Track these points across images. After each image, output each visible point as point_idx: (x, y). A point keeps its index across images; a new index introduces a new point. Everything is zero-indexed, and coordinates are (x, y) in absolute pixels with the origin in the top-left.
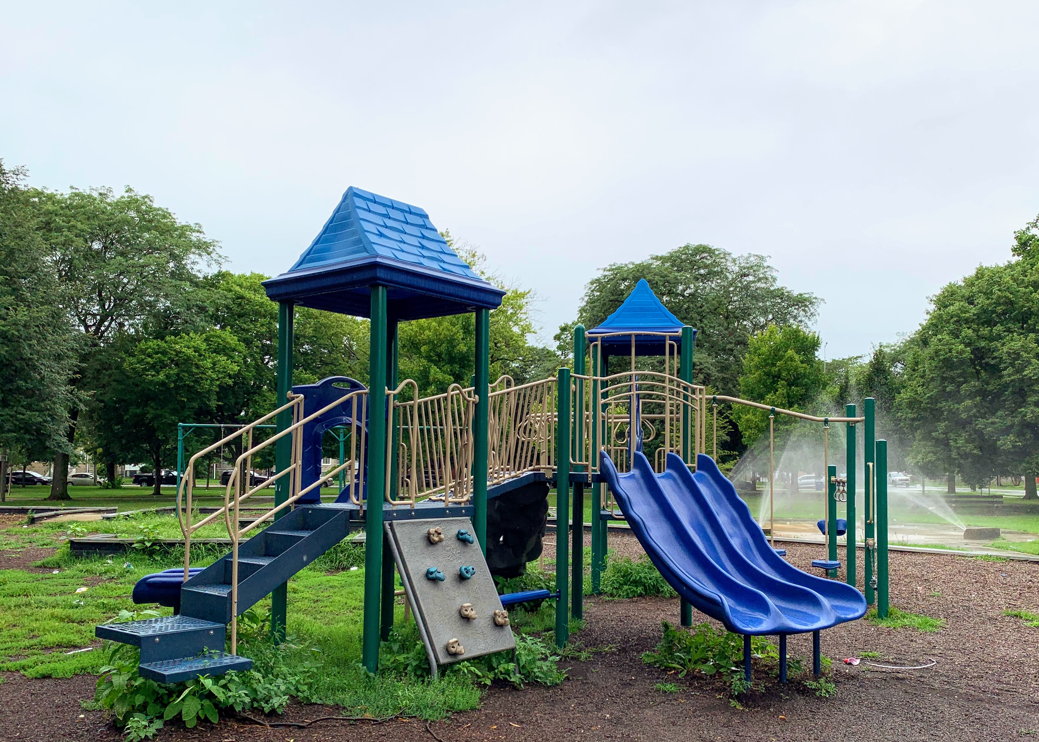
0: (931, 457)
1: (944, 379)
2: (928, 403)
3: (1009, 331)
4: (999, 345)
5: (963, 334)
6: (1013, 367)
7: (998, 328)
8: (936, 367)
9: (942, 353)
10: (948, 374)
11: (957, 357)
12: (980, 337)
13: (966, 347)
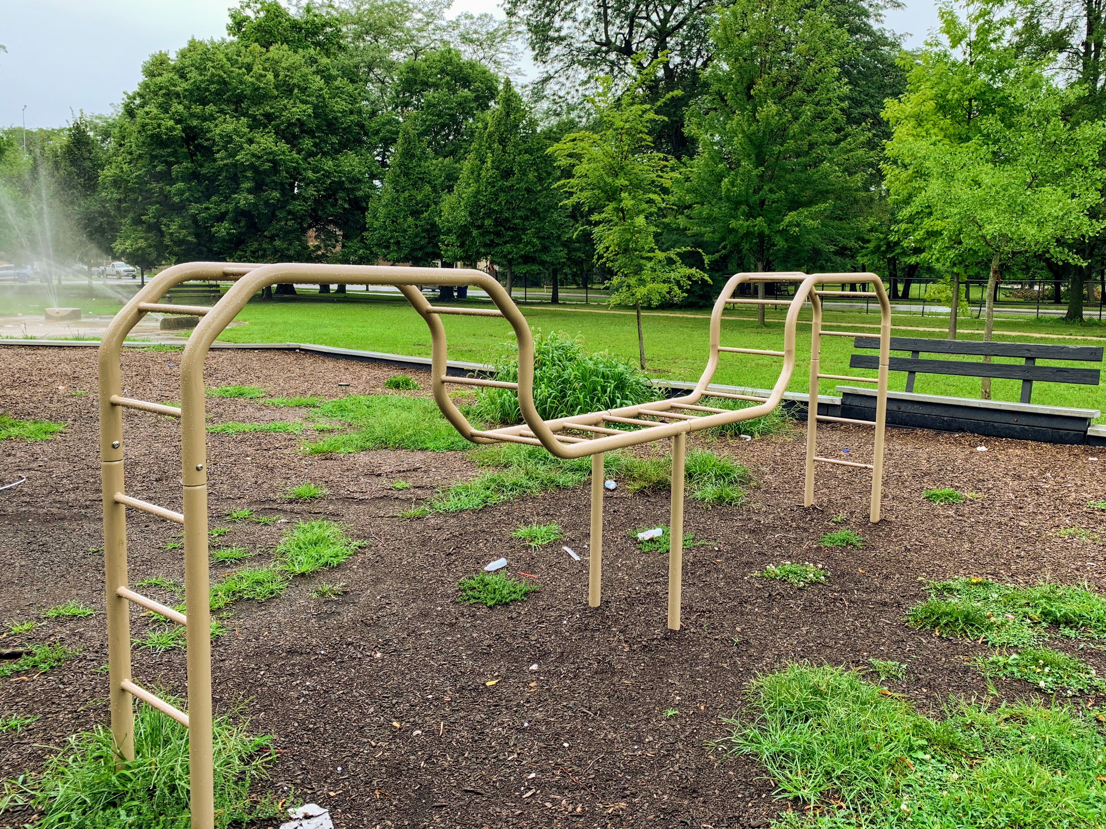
0: (142, 243)
1: (153, 157)
2: (136, 183)
3: (222, 111)
4: (212, 126)
5: (173, 109)
6: (226, 151)
7: (211, 108)
8: (144, 143)
9: (150, 127)
10: (157, 152)
11: (166, 134)
12: (193, 115)
13: (176, 124)
